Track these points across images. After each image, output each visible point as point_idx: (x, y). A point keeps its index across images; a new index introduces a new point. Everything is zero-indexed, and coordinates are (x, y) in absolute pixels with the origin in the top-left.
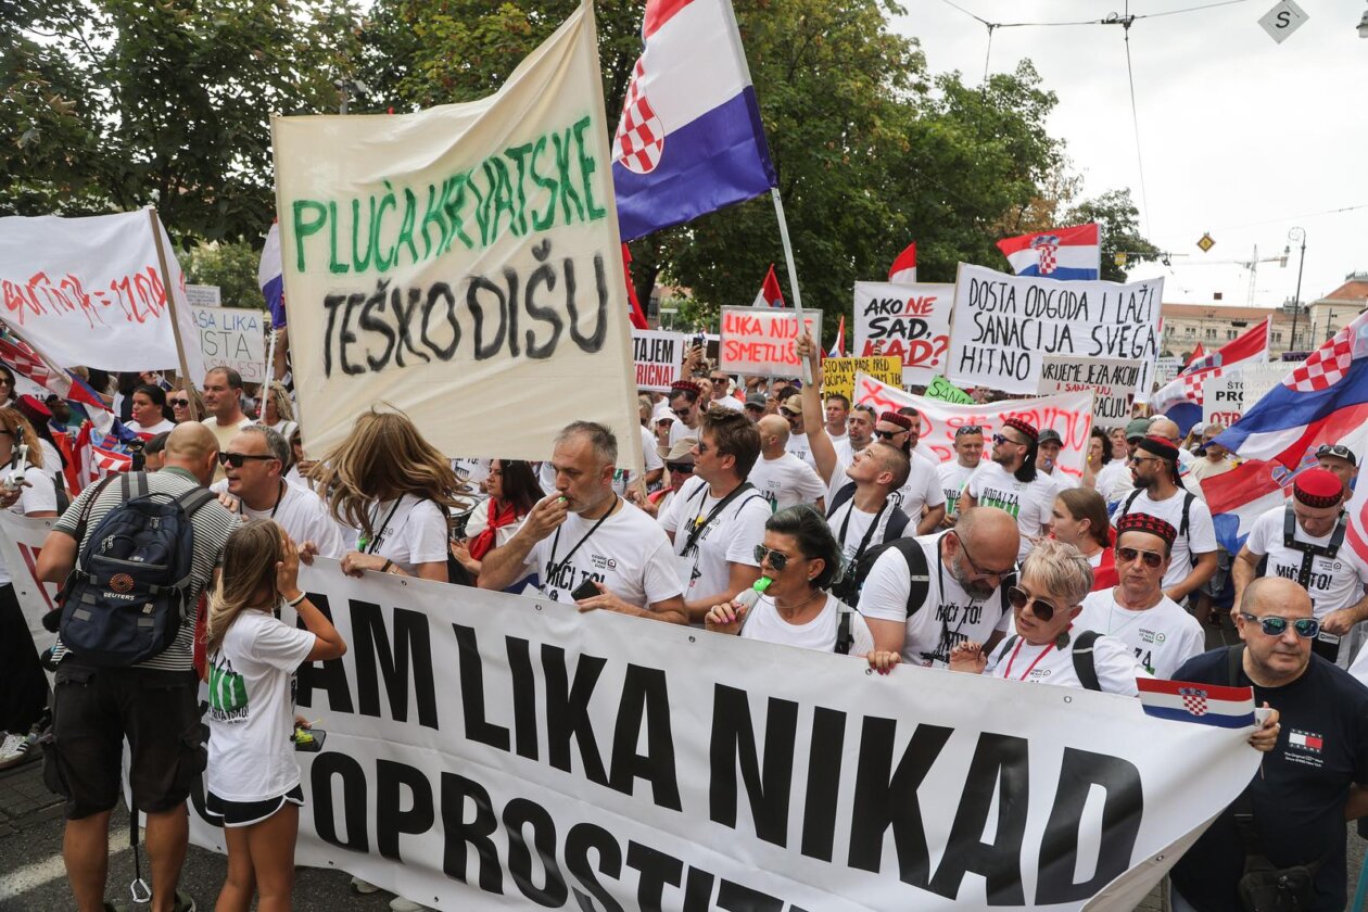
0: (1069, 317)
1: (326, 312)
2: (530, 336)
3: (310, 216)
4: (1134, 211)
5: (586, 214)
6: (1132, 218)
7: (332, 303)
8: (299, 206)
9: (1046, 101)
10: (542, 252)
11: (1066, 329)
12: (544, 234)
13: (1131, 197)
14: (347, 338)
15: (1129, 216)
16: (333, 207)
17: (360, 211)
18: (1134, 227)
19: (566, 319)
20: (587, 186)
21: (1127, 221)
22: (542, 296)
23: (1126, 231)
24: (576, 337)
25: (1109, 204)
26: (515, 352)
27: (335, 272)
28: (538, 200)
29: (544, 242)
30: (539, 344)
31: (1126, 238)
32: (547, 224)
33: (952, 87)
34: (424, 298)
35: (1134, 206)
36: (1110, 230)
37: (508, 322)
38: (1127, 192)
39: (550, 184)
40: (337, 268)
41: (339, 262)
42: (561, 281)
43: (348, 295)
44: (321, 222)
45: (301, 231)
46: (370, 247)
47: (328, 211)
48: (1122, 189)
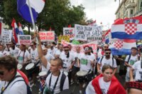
9: (84, 8)
33: (74, 7)
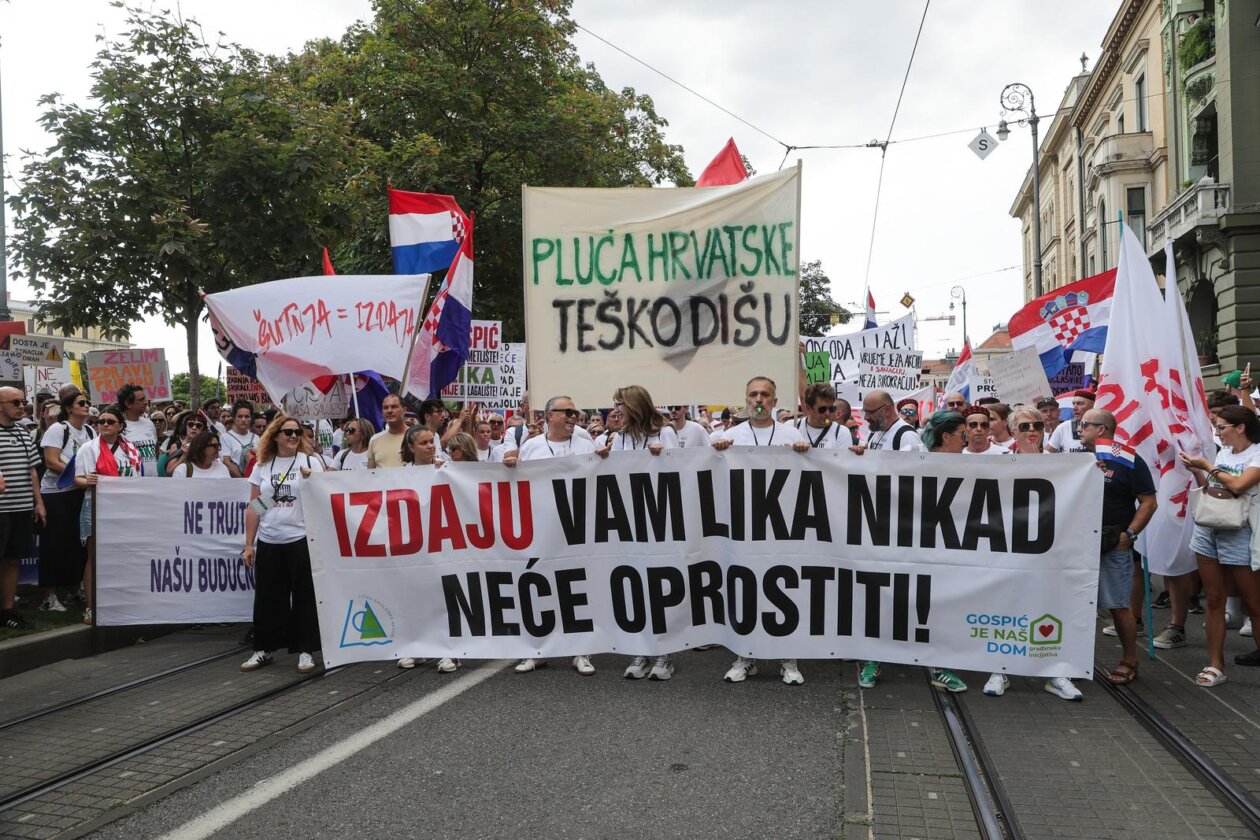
0: (840, 358)
1: (557, 311)
2: (738, 333)
3: (543, 248)
4: (826, 280)
5: (782, 271)
6: (825, 286)
7: (561, 305)
8: (537, 242)
10: (747, 287)
11: (838, 366)
12: (751, 278)
13: (822, 268)
14: (583, 327)
15: (822, 284)
16: (559, 242)
17: (580, 246)
18: (827, 294)
19: (763, 326)
20: (784, 256)
21: (821, 289)
22: (746, 311)
23: (820, 297)
24: (771, 337)
25: (805, 275)
26: (725, 340)
27: (561, 284)
28: (747, 260)
29: (749, 283)
30: (743, 337)
31: (822, 303)
32: (754, 272)
34: (650, 306)
35: (824, 275)
36: (807, 298)
37: (720, 325)
38: (818, 264)
39: (757, 252)
40: (561, 281)
41: (564, 277)
42: (761, 305)
43: (577, 300)
44: (550, 252)
45: (537, 258)
46: (591, 269)
47: (555, 245)
48: (814, 262)
